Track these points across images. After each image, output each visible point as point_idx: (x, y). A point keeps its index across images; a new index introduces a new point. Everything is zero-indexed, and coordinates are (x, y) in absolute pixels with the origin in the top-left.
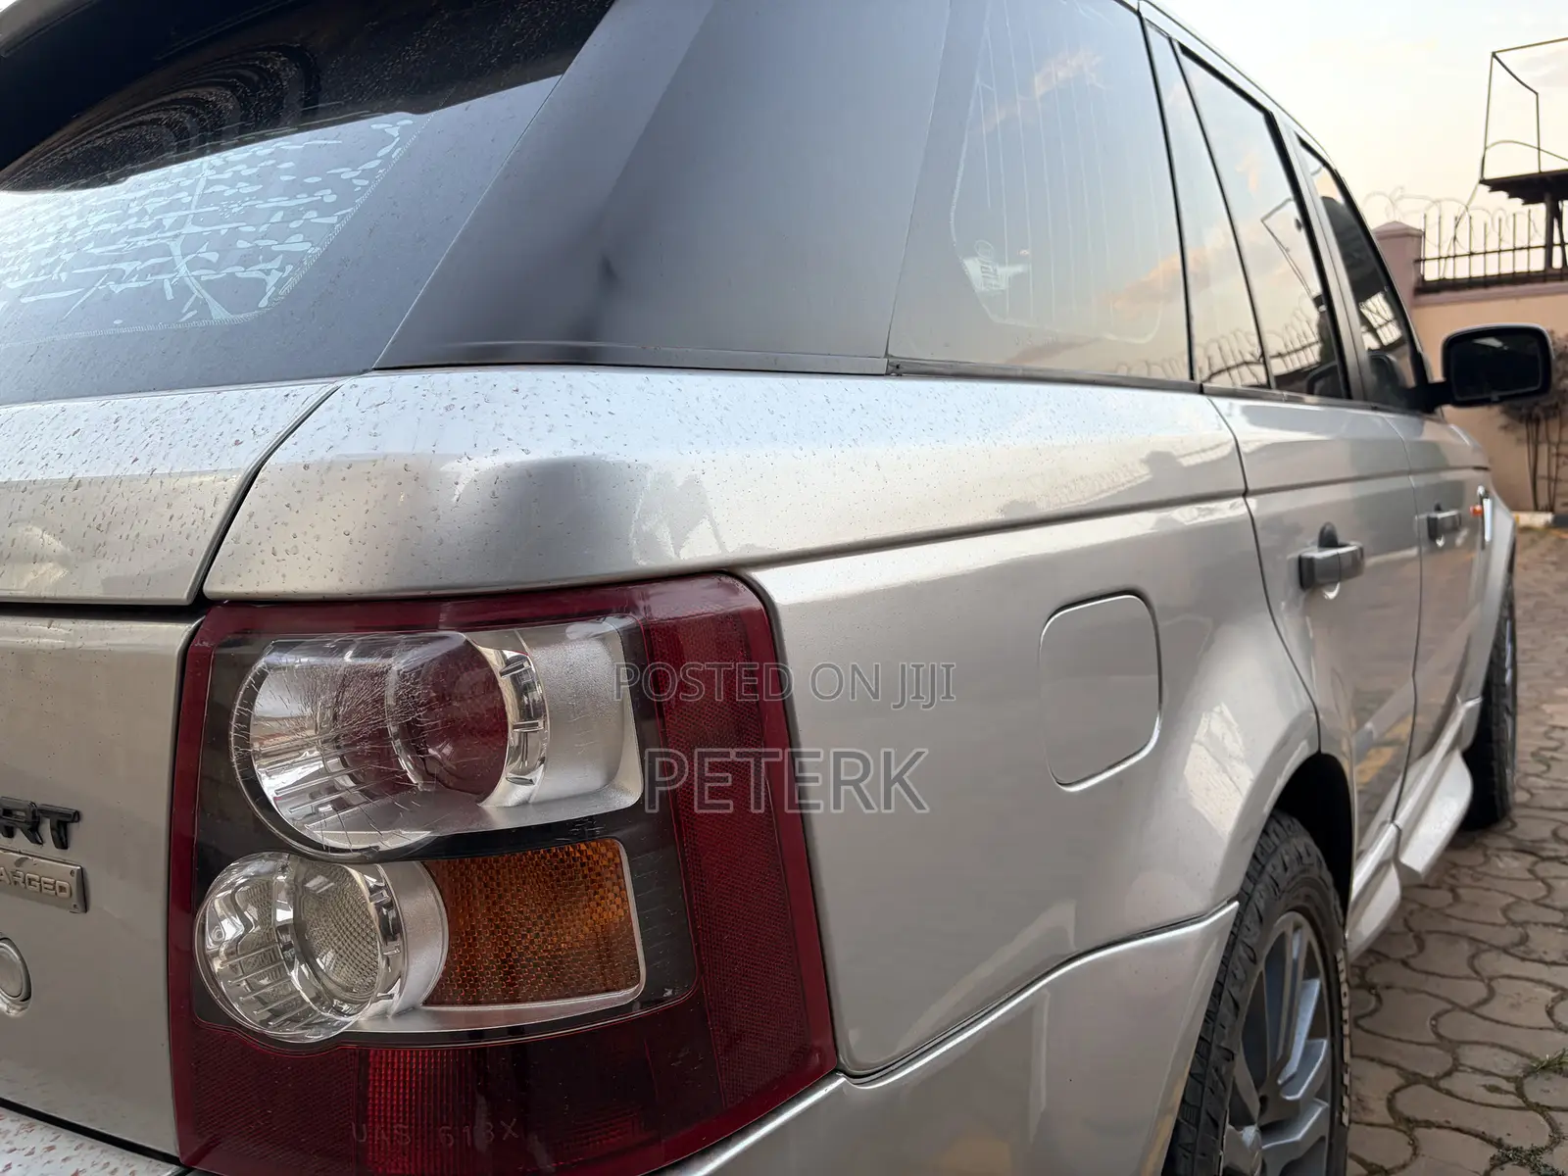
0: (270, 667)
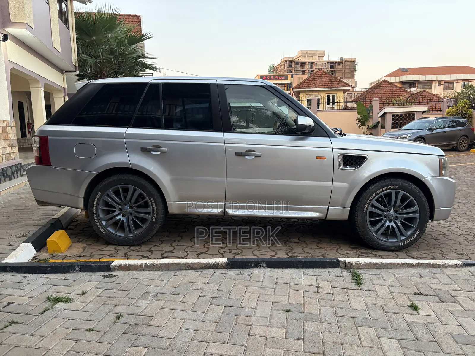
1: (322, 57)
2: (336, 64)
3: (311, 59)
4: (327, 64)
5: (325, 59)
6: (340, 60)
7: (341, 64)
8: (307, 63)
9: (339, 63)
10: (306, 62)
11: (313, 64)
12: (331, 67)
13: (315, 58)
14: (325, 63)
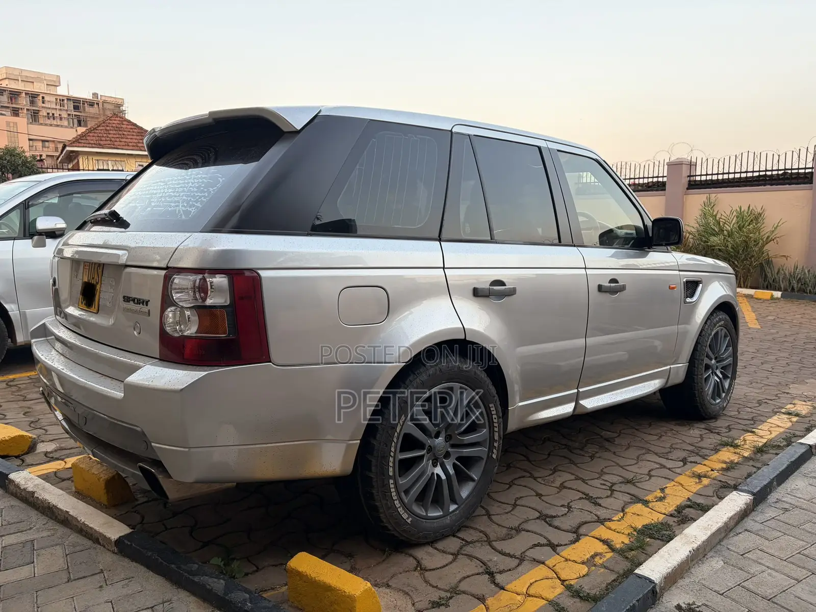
0: (175, 278)
1: (53, 87)
2: (84, 104)
3: (29, 88)
4: (66, 101)
5: (62, 91)
6: (93, 98)
7: (96, 106)
8: (24, 95)
9: (91, 104)
10: (20, 92)
11: (36, 97)
12: (76, 108)
13: (37, 88)
14: (63, 100)
